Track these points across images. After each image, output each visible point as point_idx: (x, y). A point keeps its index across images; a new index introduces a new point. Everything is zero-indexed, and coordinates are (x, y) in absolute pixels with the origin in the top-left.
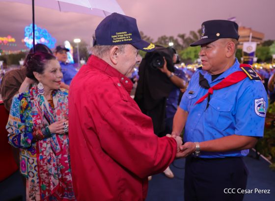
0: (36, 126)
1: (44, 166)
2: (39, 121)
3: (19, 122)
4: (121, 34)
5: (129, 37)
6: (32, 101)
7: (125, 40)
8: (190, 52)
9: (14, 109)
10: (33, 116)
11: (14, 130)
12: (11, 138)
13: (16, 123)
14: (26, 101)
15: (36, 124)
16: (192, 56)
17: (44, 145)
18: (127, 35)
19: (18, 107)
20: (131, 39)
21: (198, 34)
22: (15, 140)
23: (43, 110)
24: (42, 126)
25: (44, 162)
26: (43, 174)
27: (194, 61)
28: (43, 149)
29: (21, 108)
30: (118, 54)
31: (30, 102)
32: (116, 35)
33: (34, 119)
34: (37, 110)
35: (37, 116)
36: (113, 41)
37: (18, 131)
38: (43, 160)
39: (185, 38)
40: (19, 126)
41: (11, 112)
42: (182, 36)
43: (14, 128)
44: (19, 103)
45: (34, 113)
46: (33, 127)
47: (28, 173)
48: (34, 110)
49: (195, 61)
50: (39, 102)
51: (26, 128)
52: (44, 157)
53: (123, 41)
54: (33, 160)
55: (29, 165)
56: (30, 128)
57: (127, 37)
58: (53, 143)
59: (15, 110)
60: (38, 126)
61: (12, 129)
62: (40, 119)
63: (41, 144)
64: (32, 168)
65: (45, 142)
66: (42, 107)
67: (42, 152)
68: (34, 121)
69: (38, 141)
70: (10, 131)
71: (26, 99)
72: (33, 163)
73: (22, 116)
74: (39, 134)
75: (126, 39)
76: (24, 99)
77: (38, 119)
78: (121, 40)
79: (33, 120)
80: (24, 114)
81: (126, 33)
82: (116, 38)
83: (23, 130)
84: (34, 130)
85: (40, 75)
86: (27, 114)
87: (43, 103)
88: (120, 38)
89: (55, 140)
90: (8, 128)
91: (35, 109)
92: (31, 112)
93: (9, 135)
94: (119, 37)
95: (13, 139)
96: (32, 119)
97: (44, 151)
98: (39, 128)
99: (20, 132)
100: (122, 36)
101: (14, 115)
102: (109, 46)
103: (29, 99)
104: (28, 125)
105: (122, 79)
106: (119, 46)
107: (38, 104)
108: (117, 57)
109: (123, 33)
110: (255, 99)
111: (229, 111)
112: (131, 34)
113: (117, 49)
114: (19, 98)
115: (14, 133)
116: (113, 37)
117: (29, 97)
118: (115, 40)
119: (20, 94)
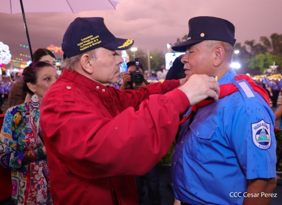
0: (28, 146)
1: (34, 192)
2: (32, 140)
3: (10, 139)
4: (86, 40)
5: (97, 40)
6: (27, 116)
7: (93, 44)
8: (259, 61)
9: (6, 124)
10: (27, 133)
11: (5, 148)
13: (7, 140)
14: (20, 116)
16: (261, 65)
17: (37, 167)
18: (93, 39)
19: (10, 123)
20: (100, 42)
21: (270, 40)
22: (4, 160)
23: (38, 128)
24: (35, 145)
27: (263, 71)
28: (34, 172)
29: (13, 124)
30: (91, 62)
31: (25, 117)
32: (81, 42)
33: (27, 137)
34: (31, 128)
35: (31, 134)
36: (81, 50)
38: (34, 184)
39: (254, 44)
40: (11, 143)
41: (3, 127)
42: (250, 43)
45: (27, 130)
46: (25, 147)
47: (18, 197)
48: (28, 127)
49: (265, 71)
50: (34, 118)
51: (18, 146)
52: (35, 182)
53: (91, 46)
54: (24, 183)
55: (20, 188)
56: (22, 147)
57: (95, 41)
58: (46, 166)
59: (6, 126)
60: (30, 145)
61: (3, 147)
62: (33, 137)
63: (33, 166)
64: (22, 193)
65: (37, 164)
66: (37, 124)
67: (33, 175)
68: (27, 139)
69: (30, 163)
72: (24, 186)
73: (14, 133)
74: (31, 155)
75: (94, 43)
76: (18, 113)
77: (31, 138)
78: (89, 45)
79: (25, 138)
80: (16, 130)
81: (92, 36)
82: (82, 45)
83: (15, 149)
84: (26, 150)
85: (34, 86)
86: (20, 131)
88: (87, 44)
91: (29, 126)
92: (24, 129)
94: (86, 43)
95: (2, 158)
96: (24, 137)
97: (35, 174)
98: (32, 147)
99: (11, 150)
100: (88, 41)
101: (5, 131)
104: (20, 144)
105: (98, 87)
106: (89, 52)
107: (32, 119)
108: (91, 65)
109: (89, 37)
110: (252, 124)
111: (209, 138)
112: (98, 36)
113: (87, 56)
114: (11, 113)
115: (4, 151)
116: (78, 45)
117: (25, 112)
118: (82, 48)
119: (15, 107)
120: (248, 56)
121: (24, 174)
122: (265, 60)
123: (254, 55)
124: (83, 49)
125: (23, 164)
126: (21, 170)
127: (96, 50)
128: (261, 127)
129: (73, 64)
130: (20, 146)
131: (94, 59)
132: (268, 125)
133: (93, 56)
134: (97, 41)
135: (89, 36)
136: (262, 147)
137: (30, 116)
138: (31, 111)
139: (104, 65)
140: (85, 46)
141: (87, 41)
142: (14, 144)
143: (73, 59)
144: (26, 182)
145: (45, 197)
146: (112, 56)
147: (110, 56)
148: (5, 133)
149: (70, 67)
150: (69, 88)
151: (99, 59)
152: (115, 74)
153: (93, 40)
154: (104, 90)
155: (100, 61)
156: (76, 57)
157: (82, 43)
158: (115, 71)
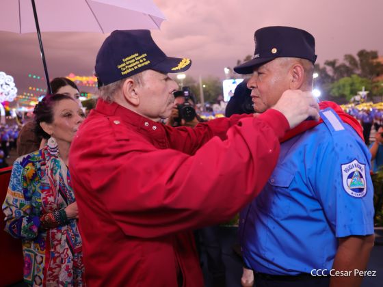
0: (46, 207)
1: (55, 268)
2: (51, 199)
3: (21, 199)
4: (131, 60)
5: (145, 60)
6: (43, 167)
7: (139, 66)
8: (344, 86)
9: (15, 179)
10: (43, 191)
11: (14, 211)
12: (8, 224)
13: (17, 200)
14: (34, 168)
15: (46, 202)
16: (347, 92)
17: (59, 236)
18: (139, 58)
19: (20, 177)
20: (149, 62)
21: (357, 58)
22: (14, 227)
23: (58, 182)
24: (55, 206)
25: (55, 262)
26: (51, 282)
27: (350, 98)
28: (56, 243)
29: (25, 178)
30: (136, 90)
31: (39, 169)
32: (123, 63)
33: (43, 195)
34: (49, 182)
35: (48, 191)
36: (123, 73)
37: (19, 213)
38: (55, 259)
39: (337, 65)
40: (22, 205)
42: (332, 64)
43: (14, 209)
44: (22, 170)
45: (44, 186)
46: (41, 208)
47: (35, 277)
48: (45, 182)
49: (352, 99)
50: (52, 170)
51: (32, 208)
52: (56, 255)
53: (136, 68)
54: (42, 257)
55: (36, 264)
56: (37, 210)
57: (141, 61)
58: (71, 233)
59: (15, 182)
60: (48, 206)
61: (11, 210)
62: (53, 195)
63: (54, 234)
64: (40, 270)
65: (59, 231)
66: (57, 177)
67: (55, 247)
68: (44, 198)
69: (49, 230)
70: (7, 212)
71: (34, 165)
72: (42, 262)
73: (26, 191)
74: (50, 219)
75: (140, 63)
76: (31, 164)
77: (50, 196)
78: (133, 67)
79: (42, 197)
80: (29, 187)
81: (137, 55)
82: (124, 67)
83: (28, 212)
84: (43, 212)
85: (50, 126)
86: (33, 188)
87: (59, 171)
88: (131, 66)
89: (74, 229)
90: (5, 208)
91: (46, 180)
92: (39, 185)
93: (6, 219)
94: (130, 64)
95: (11, 225)
96: (40, 195)
97: (57, 245)
98: (51, 208)
99: (22, 215)
100: (132, 61)
101: (14, 189)
102: (119, 82)
103: (38, 165)
104: (34, 205)
105: (147, 124)
106: (133, 77)
107: (49, 172)
108: (136, 94)
109: (133, 56)
110: (342, 165)
111: (288, 186)
112: (146, 55)
113: (131, 82)
114: (21, 164)
115: (14, 215)
116: (119, 67)
117: (39, 161)
118: (124, 71)
119: (26, 156)
120: (330, 80)
121: (41, 246)
122: (352, 85)
123: (338, 79)
124: (125, 73)
125: (40, 231)
126: (37, 240)
127: (143, 73)
128: (354, 169)
129: (113, 93)
130: (35, 207)
131: (141, 86)
132: (363, 166)
133: (139, 81)
134: (144, 62)
135: (133, 54)
136: (355, 194)
137: (47, 167)
138: (48, 160)
139: (154, 93)
140: (128, 69)
141: (130, 62)
142: (27, 206)
143: (112, 86)
144: (44, 256)
145: (69, 275)
146: (164, 81)
147: (161, 80)
148: (13, 192)
149: (109, 97)
150: (117, 122)
151: (148, 85)
152: (168, 105)
153: (139, 60)
154: (154, 128)
155: (149, 88)
156: (116, 83)
157: (124, 65)
158: (168, 101)
